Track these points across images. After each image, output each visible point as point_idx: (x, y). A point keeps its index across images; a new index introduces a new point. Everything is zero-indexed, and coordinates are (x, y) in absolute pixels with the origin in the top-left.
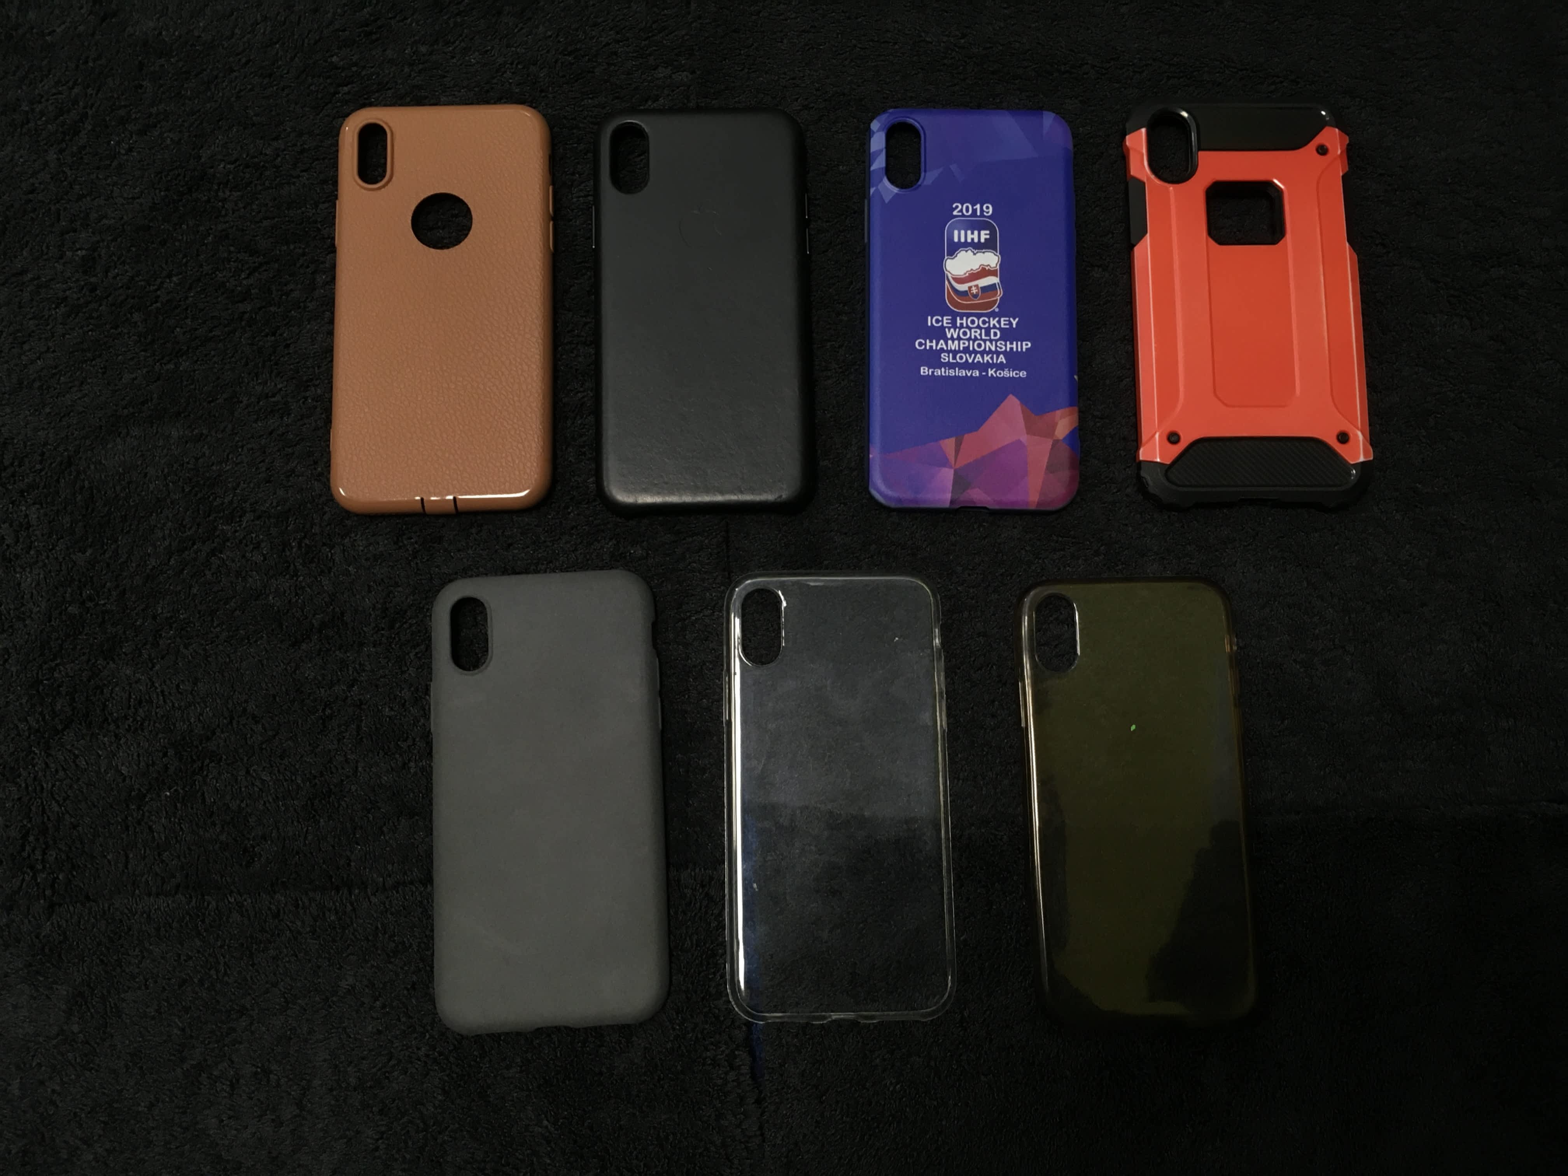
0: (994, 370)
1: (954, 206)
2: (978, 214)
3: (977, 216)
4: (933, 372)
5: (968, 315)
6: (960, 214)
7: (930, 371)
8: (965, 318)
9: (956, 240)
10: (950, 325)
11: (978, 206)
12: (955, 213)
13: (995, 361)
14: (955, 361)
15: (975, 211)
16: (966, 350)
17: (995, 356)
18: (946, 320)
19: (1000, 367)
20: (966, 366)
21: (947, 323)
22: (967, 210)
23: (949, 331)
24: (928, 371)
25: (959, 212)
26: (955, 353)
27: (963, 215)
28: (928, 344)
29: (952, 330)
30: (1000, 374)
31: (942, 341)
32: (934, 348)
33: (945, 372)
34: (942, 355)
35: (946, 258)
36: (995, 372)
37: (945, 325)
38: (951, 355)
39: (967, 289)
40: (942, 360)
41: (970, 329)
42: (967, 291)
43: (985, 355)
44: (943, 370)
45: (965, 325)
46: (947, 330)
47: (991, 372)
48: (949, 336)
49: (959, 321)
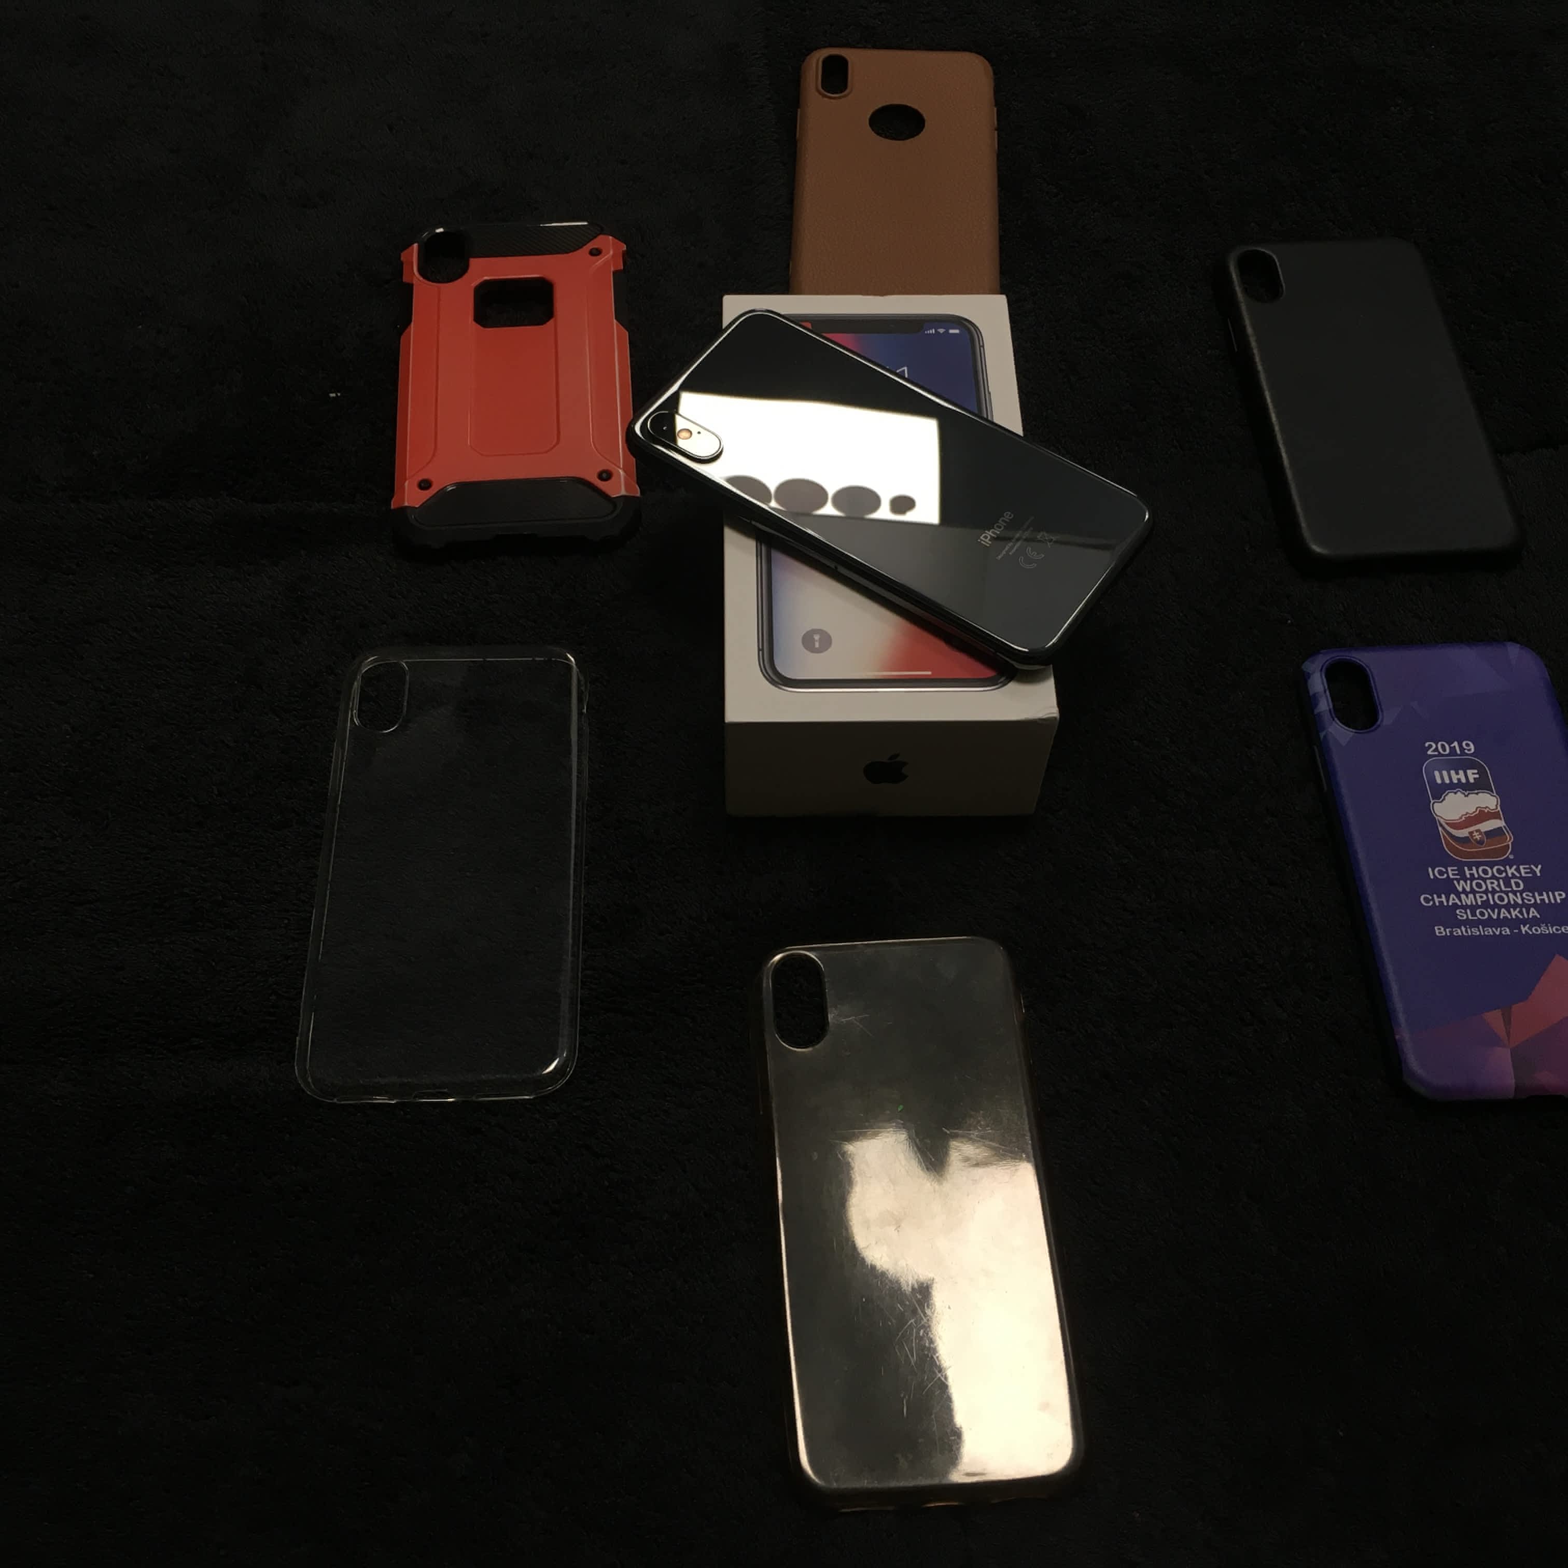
0: (1528, 926)
1: (1427, 744)
2: (1458, 752)
3: (1456, 755)
4: (1451, 932)
5: (1478, 865)
6: (1436, 753)
7: (1448, 930)
8: (1474, 868)
9: (1439, 781)
10: (1458, 877)
11: (1456, 744)
12: (1429, 752)
13: (1526, 915)
14: (1476, 918)
15: (1453, 749)
16: (1486, 904)
17: (1524, 910)
18: (1451, 872)
19: (1534, 922)
20: (1489, 923)
21: (1453, 874)
22: (1444, 750)
23: (1459, 883)
24: (1445, 930)
25: (1434, 751)
26: (1473, 908)
27: (1440, 755)
28: (1437, 900)
29: (1462, 882)
30: (1536, 930)
31: (1452, 896)
32: (1445, 904)
33: (1466, 931)
34: (1458, 912)
35: (1432, 802)
36: (1530, 929)
37: (1451, 877)
38: (1468, 911)
39: (1467, 835)
40: (1459, 917)
41: (1485, 880)
42: (1468, 837)
43: (1512, 910)
44: (1463, 929)
45: (1476, 876)
46: (1455, 882)
47: (1524, 929)
48: (1460, 889)
49: (1467, 873)
